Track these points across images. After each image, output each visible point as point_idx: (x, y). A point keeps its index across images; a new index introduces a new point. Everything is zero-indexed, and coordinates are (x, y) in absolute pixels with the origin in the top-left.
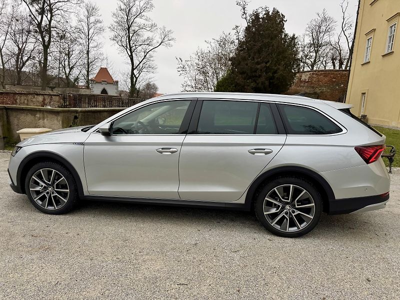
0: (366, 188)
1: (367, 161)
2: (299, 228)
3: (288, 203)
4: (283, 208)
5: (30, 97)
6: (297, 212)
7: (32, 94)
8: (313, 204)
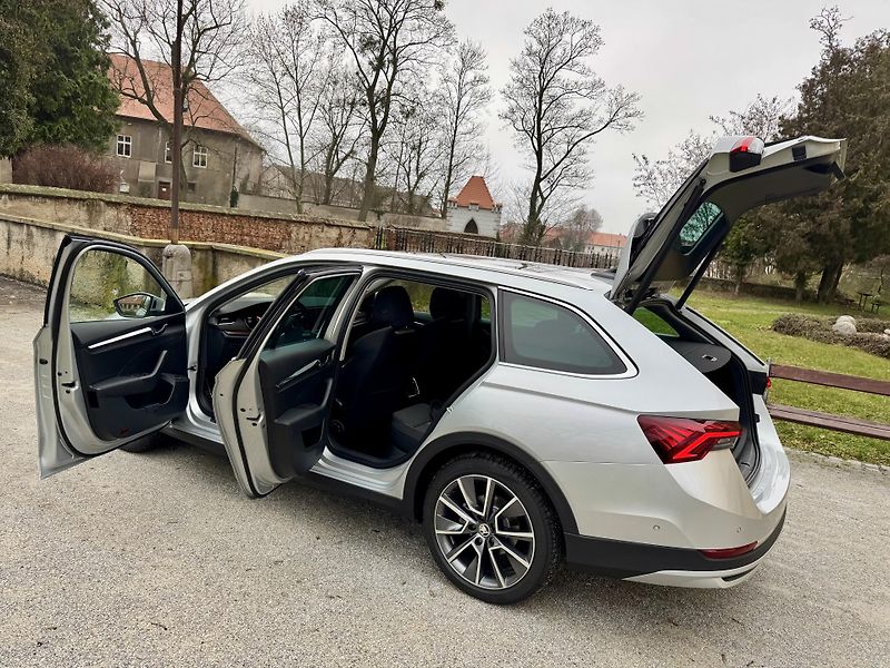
0: (657, 525)
2: (499, 584)
3: (482, 519)
4: (472, 528)
5: (315, 228)
6: (498, 545)
7: (319, 224)
8: (532, 535)
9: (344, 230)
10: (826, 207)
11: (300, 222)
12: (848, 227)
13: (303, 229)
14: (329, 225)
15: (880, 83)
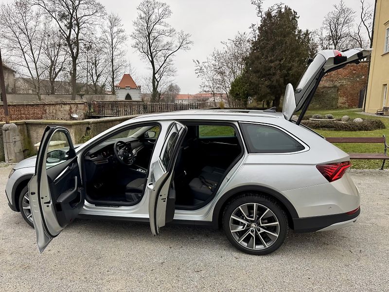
0: (330, 207)
1: (330, 179)
2: (265, 246)
3: (252, 222)
4: (249, 226)
5: (58, 106)
6: (262, 230)
7: (60, 104)
8: (278, 223)
9: (72, 105)
10: (274, 74)
11: (50, 104)
12: (283, 81)
13: (52, 108)
14: (65, 104)
15: (285, 25)
